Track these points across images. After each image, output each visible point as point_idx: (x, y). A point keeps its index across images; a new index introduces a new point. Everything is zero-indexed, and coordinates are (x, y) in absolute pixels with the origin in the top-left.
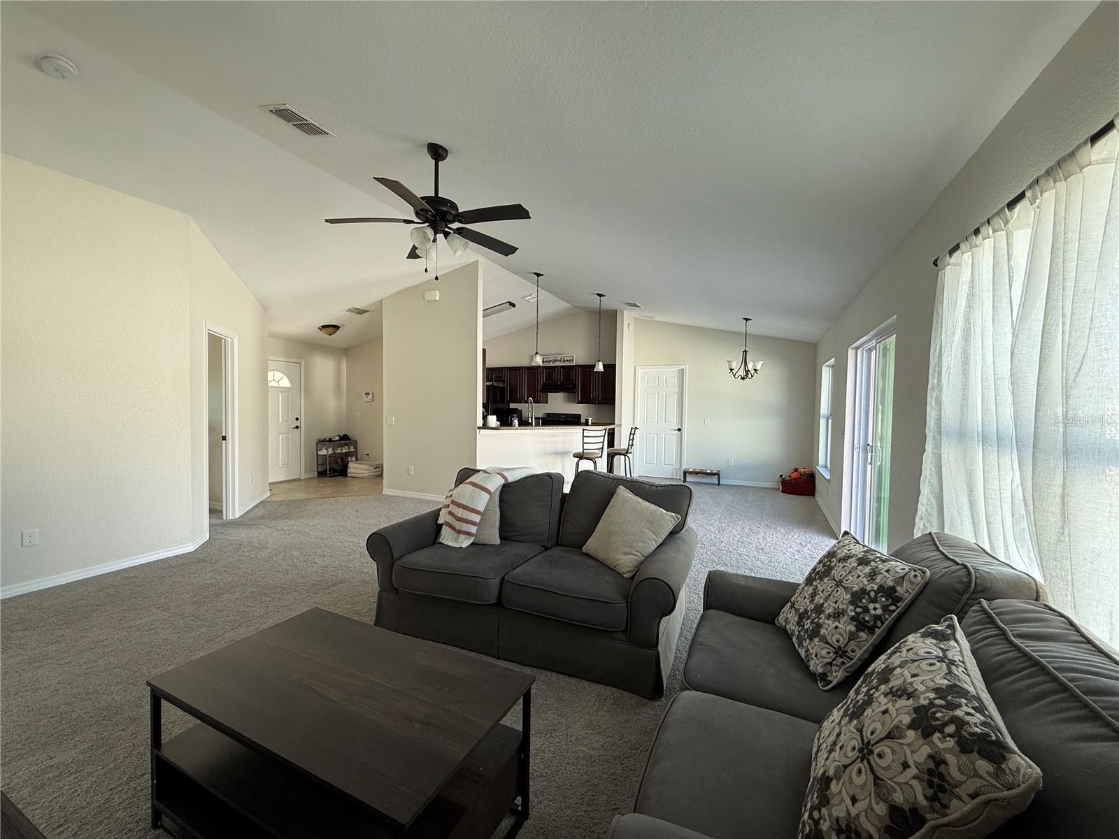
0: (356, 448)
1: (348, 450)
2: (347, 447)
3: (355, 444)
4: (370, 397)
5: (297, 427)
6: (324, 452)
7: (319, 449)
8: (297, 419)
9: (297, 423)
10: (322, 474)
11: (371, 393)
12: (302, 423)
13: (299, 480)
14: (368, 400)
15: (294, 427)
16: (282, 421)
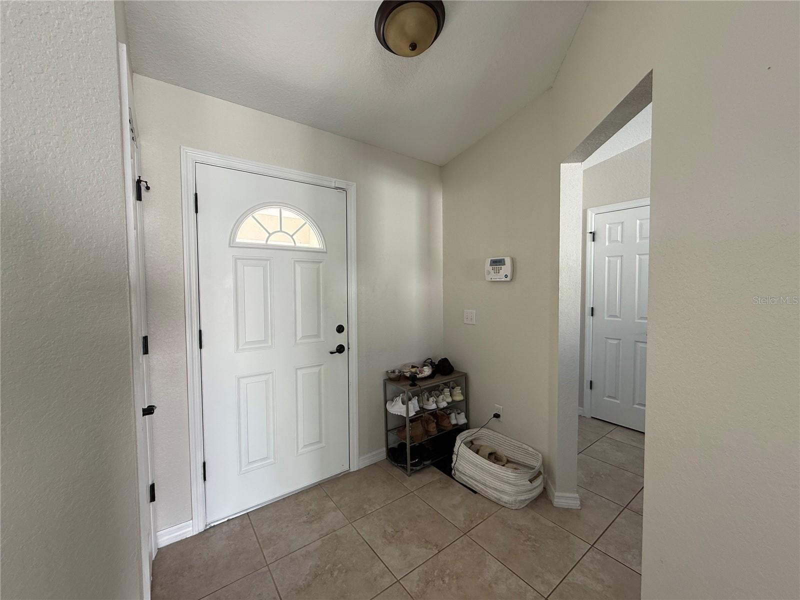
0: (466, 393)
1: (450, 400)
2: (447, 390)
3: (464, 381)
4: (506, 269)
5: (340, 349)
6: (397, 408)
7: (388, 397)
8: (340, 329)
9: (341, 339)
10: (396, 455)
11: (508, 261)
12: (352, 338)
13: (346, 475)
14: (501, 277)
15: (334, 349)
16: (303, 337)
